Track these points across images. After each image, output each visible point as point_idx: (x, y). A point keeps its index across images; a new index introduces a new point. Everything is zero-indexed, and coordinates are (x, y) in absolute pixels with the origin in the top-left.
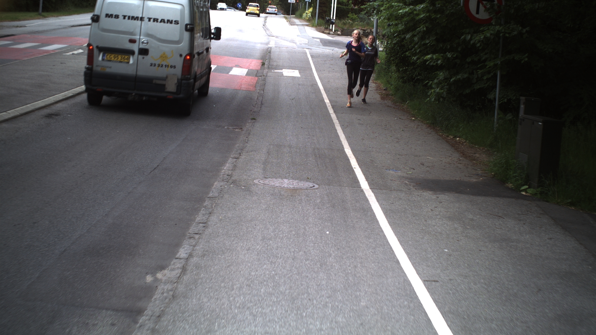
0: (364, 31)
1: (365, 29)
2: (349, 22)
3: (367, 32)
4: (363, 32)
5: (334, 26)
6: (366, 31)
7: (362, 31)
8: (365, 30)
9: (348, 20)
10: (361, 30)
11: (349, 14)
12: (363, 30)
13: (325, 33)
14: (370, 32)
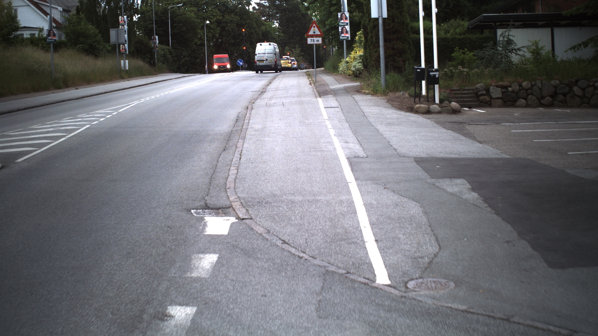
0: (503, 90)
1: (506, 83)
2: (461, 72)
3: (513, 92)
4: (503, 93)
5: (437, 87)
6: (510, 89)
7: (499, 89)
8: (506, 87)
9: (456, 67)
10: (497, 86)
11: (453, 52)
12: (502, 87)
13: (417, 112)
14: (520, 90)
